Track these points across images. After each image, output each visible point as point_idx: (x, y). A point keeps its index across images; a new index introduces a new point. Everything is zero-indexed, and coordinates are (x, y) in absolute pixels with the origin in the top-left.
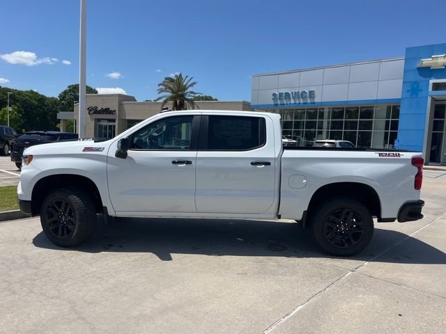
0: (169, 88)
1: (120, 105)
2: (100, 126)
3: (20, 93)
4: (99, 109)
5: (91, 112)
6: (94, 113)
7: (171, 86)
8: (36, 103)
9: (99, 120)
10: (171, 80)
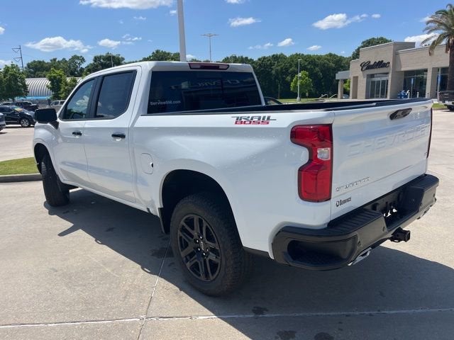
0: (442, 24)
1: (396, 55)
2: (373, 82)
3: (319, 58)
4: (372, 63)
5: (365, 68)
6: (367, 69)
7: (444, 21)
8: (334, 65)
9: (372, 76)
10: (445, 13)
